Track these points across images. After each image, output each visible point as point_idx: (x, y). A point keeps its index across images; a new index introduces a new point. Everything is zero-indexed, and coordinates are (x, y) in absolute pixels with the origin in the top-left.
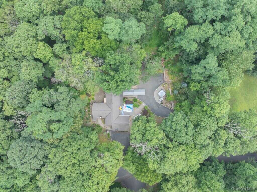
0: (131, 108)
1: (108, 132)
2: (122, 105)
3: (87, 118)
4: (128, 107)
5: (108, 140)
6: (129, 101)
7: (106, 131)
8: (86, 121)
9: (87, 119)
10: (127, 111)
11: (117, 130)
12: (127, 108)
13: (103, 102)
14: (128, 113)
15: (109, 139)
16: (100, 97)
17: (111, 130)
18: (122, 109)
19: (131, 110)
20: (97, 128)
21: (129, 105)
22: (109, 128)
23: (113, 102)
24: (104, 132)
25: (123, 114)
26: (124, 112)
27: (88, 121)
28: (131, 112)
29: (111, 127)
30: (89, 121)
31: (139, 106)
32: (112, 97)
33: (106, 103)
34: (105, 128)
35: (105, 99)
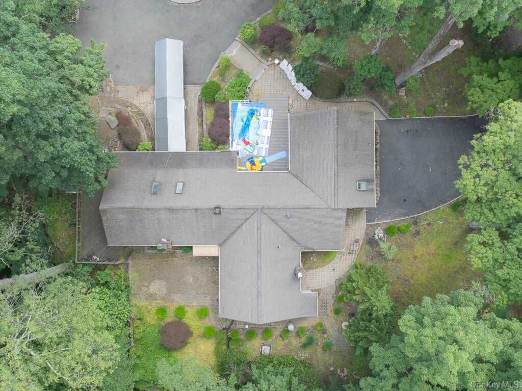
0: (252, 113)
1: (379, 233)
2: (232, 160)
3: (305, 346)
4: (246, 126)
5: (418, 233)
6: (212, 124)
7: (372, 242)
8: (319, 350)
9: (309, 343)
10: (267, 133)
11: (369, 181)
12: (251, 136)
13: (215, 259)
14: (279, 127)
15: (413, 229)
16: (193, 276)
17: (371, 214)
18: (256, 160)
19: (263, 111)
20: (365, 294)
21: (236, 126)
22: (359, 228)
23: (213, 204)
24: (381, 255)
25: (281, 155)
26: (271, 152)
27: (320, 340)
28: (271, 112)
29: (352, 213)
30: (318, 336)
31: (240, 74)
32: (184, 209)
33: (220, 245)
34: (357, 247)
35: (198, 251)
